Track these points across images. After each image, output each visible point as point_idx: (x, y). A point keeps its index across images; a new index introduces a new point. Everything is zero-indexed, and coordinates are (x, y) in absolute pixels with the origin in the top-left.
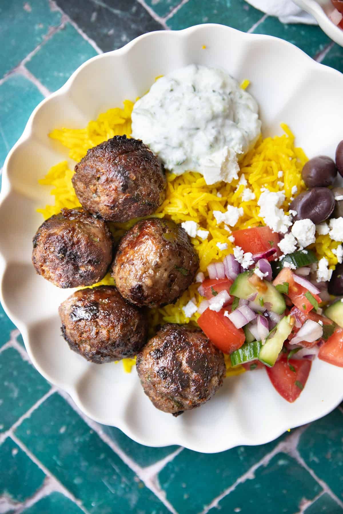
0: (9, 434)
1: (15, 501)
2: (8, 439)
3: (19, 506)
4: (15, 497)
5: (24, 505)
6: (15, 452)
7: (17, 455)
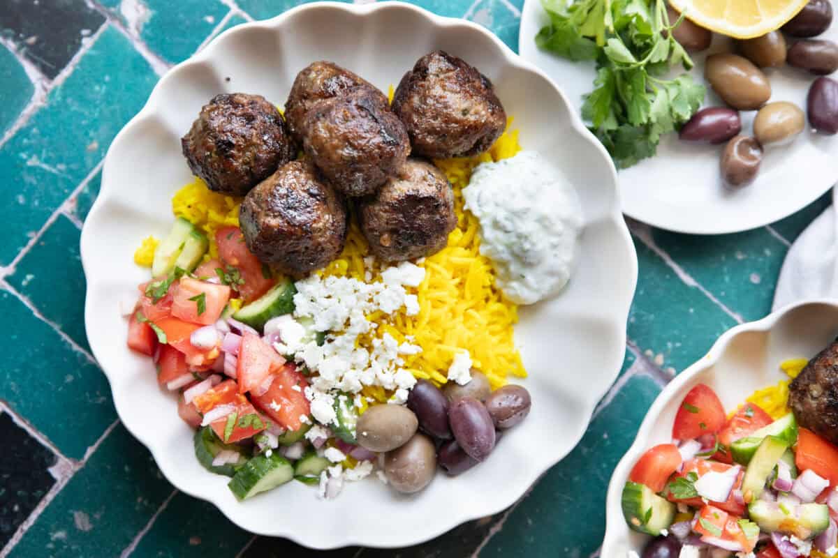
0: (235, 9)
1: (141, 28)
2: (227, 9)
3: (135, 33)
4: (146, 26)
5: (138, 40)
6: (210, 19)
7: (207, 23)
